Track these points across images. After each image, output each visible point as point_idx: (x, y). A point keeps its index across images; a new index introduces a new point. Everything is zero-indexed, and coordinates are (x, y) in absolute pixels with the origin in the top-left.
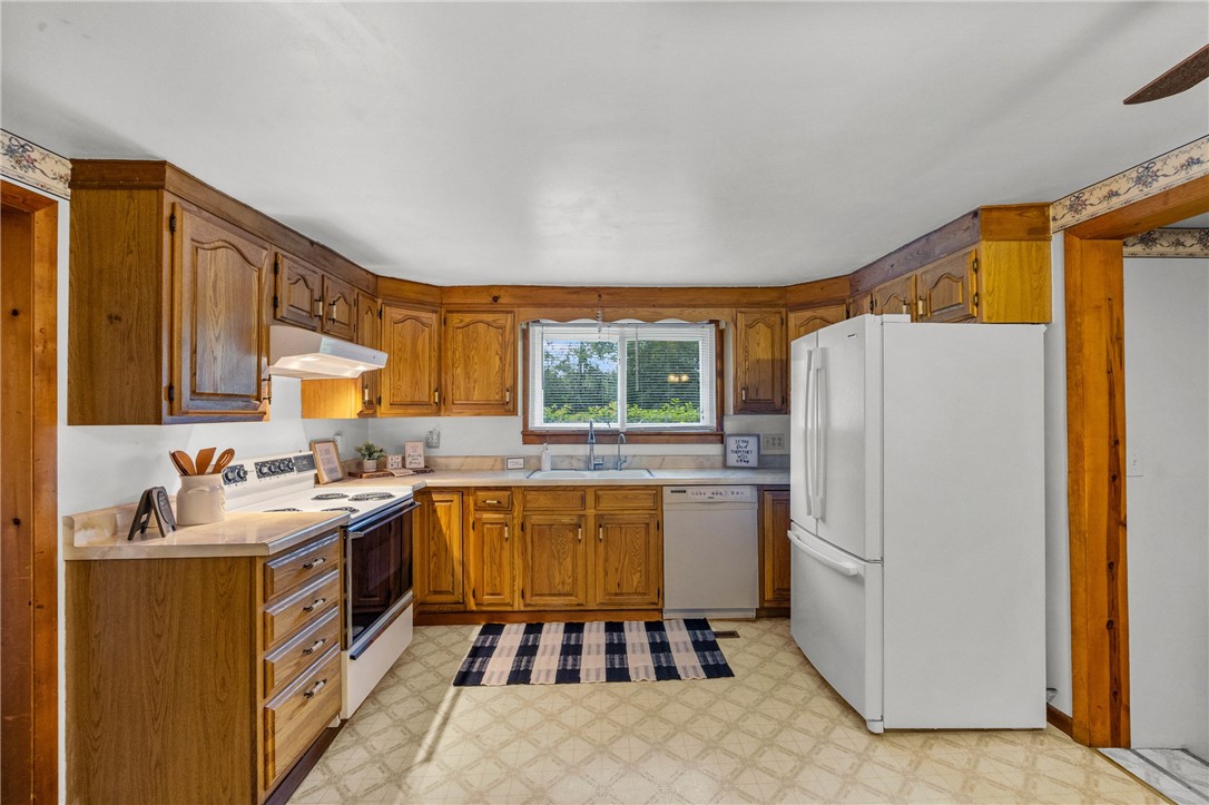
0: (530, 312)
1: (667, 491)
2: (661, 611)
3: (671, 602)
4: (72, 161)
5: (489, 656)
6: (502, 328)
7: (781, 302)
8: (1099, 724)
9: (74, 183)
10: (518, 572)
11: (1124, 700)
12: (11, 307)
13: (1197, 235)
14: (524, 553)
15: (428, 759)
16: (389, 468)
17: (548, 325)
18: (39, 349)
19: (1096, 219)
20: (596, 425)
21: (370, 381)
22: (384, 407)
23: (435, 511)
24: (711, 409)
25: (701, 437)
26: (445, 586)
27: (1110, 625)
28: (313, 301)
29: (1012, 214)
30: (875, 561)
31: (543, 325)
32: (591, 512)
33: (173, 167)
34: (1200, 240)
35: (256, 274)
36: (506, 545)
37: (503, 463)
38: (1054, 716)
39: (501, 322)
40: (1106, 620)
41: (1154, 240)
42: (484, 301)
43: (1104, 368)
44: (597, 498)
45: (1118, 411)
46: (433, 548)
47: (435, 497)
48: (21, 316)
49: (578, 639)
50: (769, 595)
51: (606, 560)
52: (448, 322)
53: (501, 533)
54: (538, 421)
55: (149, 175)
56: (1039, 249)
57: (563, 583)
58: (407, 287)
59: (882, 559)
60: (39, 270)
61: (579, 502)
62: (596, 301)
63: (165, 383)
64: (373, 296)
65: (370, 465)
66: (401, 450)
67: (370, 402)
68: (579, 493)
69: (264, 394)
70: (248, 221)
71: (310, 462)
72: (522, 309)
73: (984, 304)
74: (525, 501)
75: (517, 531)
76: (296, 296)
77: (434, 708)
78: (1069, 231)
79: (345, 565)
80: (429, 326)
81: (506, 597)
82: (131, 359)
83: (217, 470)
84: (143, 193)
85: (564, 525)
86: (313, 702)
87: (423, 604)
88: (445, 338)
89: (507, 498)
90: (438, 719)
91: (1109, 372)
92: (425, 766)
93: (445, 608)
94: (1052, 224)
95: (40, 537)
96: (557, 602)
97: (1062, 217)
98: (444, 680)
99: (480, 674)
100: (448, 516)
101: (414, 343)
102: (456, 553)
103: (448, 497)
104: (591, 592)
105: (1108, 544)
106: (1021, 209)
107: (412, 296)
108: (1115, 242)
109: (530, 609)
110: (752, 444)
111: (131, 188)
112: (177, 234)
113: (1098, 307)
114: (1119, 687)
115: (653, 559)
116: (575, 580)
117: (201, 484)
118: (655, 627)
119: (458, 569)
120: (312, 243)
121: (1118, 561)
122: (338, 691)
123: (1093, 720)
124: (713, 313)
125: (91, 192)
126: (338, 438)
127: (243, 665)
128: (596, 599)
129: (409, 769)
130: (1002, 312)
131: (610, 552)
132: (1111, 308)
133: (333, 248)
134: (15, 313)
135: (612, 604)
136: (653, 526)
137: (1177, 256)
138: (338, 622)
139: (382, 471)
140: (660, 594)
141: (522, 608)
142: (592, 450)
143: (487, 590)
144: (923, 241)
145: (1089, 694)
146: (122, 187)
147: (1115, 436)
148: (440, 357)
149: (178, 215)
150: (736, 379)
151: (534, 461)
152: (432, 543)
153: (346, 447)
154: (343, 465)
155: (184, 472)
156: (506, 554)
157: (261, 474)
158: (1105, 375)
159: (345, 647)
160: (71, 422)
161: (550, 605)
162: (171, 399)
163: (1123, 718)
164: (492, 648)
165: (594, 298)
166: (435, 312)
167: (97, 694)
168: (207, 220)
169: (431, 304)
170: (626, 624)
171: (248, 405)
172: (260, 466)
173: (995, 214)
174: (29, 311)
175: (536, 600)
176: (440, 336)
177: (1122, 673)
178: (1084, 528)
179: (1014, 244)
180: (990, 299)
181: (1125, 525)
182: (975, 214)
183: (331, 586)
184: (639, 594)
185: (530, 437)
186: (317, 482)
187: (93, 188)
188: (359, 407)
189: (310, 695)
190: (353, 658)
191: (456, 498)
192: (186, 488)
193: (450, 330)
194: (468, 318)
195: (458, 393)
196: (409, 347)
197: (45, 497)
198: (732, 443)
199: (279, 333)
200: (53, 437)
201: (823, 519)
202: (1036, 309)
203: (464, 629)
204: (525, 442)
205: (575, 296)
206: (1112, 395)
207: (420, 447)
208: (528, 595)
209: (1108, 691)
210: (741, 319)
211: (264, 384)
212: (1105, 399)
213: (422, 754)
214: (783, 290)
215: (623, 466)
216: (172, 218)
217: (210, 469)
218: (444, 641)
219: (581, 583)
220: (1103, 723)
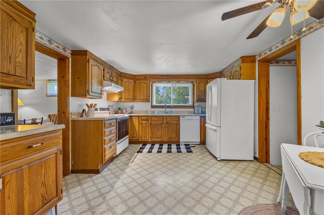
0: (153, 80)
1: (181, 117)
2: (179, 142)
3: (182, 140)
4: (71, 50)
5: (144, 149)
6: (147, 83)
7: (206, 78)
8: (263, 159)
9: (72, 55)
10: (150, 133)
11: (268, 154)
12: (62, 76)
13: (288, 61)
14: (151, 129)
15: (132, 162)
16: (124, 112)
17: (157, 83)
18: (67, 83)
19: (263, 58)
20: (166, 104)
21: (120, 93)
22: (123, 100)
23: (133, 121)
24: (191, 101)
25: (189, 107)
26: (135, 136)
27: (266, 139)
28: (110, 77)
29: (248, 58)
30: (219, 127)
31: (156, 83)
32: (165, 121)
33: (88, 51)
34: (289, 62)
35: (101, 71)
36: (147, 128)
37: (147, 112)
38: (255, 158)
39: (147, 82)
40: (265, 138)
41: (279, 63)
42: (143, 78)
43: (265, 88)
44: (166, 118)
45: (268, 96)
46: (132, 128)
47: (133, 118)
48: (64, 77)
49: (162, 147)
50: (202, 139)
51: (168, 131)
52: (136, 82)
53: (146, 125)
54: (154, 104)
55: (84, 53)
56: (254, 65)
57: (159, 136)
58: (127, 75)
59: (220, 126)
60: (67, 70)
61: (162, 119)
62: (166, 78)
63: (87, 90)
64: (121, 77)
65: (120, 111)
66: (126, 109)
67: (120, 98)
68: (162, 117)
69: (102, 94)
70: (99, 61)
71: (108, 109)
72: (151, 80)
73: (242, 76)
74: (151, 119)
75: (150, 125)
76: (107, 76)
77: (133, 156)
78: (259, 61)
79: (117, 127)
80: (132, 83)
81: (147, 138)
82: (81, 85)
83: (94, 107)
84: (83, 56)
85: (159, 124)
86: (112, 149)
87: (130, 139)
88: (135, 86)
89: (147, 118)
90: (134, 157)
91: (266, 89)
92: (131, 163)
93: (135, 140)
94: (256, 60)
95: (67, 115)
96: (158, 140)
97: (258, 58)
98: (135, 152)
99: (142, 151)
100: (136, 122)
101: (129, 87)
102: (137, 129)
103: (135, 118)
104: (165, 138)
105: (266, 122)
106: (250, 57)
107: (128, 77)
108: (268, 63)
109: (152, 141)
110: (200, 108)
111: (82, 55)
112: (89, 63)
113: (264, 76)
114: (267, 151)
115: (178, 131)
116: (162, 135)
117: (92, 109)
118: (178, 145)
119: (138, 133)
120: (110, 65)
121: (268, 126)
122: (115, 149)
123: (262, 158)
124: (192, 80)
125: (75, 56)
126: (113, 106)
127: (100, 139)
128: (166, 139)
129: (129, 163)
130: (246, 77)
131: (169, 130)
132: (267, 76)
133: (113, 66)
134: (63, 77)
135: (169, 140)
136: (178, 124)
137: (284, 66)
138: (115, 136)
139: (122, 113)
140: (179, 138)
141: (151, 141)
142: (166, 109)
143: (143, 137)
144: (233, 64)
145: (261, 153)
146: (80, 55)
147: (267, 102)
148: (134, 89)
149: (89, 60)
150: (196, 94)
151: (153, 112)
152: (132, 127)
153: (115, 107)
154: (115, 111)
155: (88, 107)
156: (147, 130)
157: (100, 110)
158: (265, 90)
159: (117, 142)
160: (71, 96)
161: (156, 140)
162: (88, 92)
163: (268, 157)
164: (144, 148)
165: (166, 77)
166: (133, 80)
167: (76, 143)
168: (93, 61)
169: (132, 78)
170: (172, 145)
171: (100, 96)
172: (100, 108)
173: (245, 58)
174: (66, 76)
175: (154, 139)
176: (134, 85)
177: (268, 148)
178: (261, 120)
179: (248, 64)
180: (243, 75)
181: (269, 119)
182: (241, 58)
183: (114, 129)
184: (175, 138)
185: (153, 107)
186: (110, 114)
187: (75, 55)
188: (118, 99)
189: (111, 147)
190: (118, 144)
191: (137, 118)
192: (89, 110)
193: (136, 84)
194: (140, 81)
195: (138, 97)
196: (128, 87)
197: (68, 108)
198: (196, 108)
199: (104, 82)
200: (69, 98)
201: (211, 120)
202: (253, 77)
203: (139, 145)
204: (152, 108)
205: (162, 77)
206: (267, 93)
207: (130, 109)
208: (152, 138)
209: (265, 152)
210: (198, 81)
211: (102, 91)
212: (265, 94)
213: (131, 162)
214: (207, 75)
215: (172, 113)
216: (88, 60)
217: (93, 107)
218: (135, 146)
219: (163, 136)
220: (264, 158)
